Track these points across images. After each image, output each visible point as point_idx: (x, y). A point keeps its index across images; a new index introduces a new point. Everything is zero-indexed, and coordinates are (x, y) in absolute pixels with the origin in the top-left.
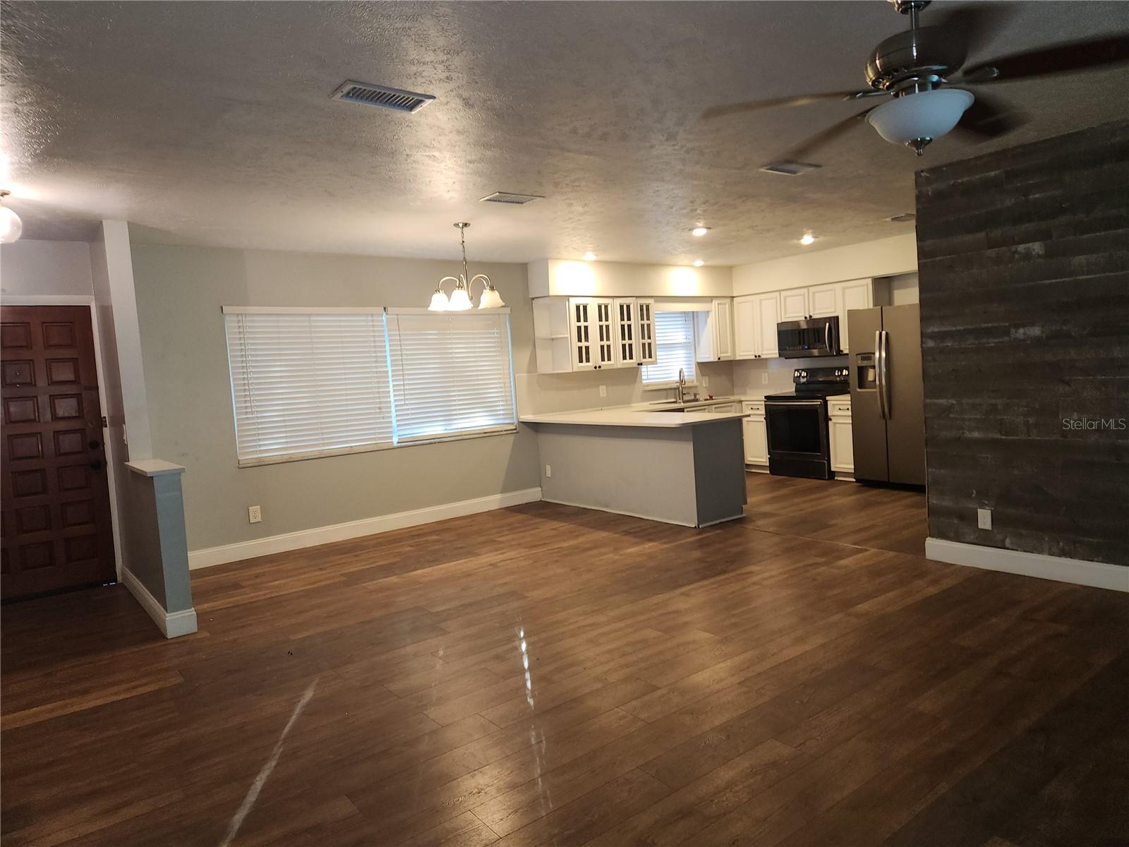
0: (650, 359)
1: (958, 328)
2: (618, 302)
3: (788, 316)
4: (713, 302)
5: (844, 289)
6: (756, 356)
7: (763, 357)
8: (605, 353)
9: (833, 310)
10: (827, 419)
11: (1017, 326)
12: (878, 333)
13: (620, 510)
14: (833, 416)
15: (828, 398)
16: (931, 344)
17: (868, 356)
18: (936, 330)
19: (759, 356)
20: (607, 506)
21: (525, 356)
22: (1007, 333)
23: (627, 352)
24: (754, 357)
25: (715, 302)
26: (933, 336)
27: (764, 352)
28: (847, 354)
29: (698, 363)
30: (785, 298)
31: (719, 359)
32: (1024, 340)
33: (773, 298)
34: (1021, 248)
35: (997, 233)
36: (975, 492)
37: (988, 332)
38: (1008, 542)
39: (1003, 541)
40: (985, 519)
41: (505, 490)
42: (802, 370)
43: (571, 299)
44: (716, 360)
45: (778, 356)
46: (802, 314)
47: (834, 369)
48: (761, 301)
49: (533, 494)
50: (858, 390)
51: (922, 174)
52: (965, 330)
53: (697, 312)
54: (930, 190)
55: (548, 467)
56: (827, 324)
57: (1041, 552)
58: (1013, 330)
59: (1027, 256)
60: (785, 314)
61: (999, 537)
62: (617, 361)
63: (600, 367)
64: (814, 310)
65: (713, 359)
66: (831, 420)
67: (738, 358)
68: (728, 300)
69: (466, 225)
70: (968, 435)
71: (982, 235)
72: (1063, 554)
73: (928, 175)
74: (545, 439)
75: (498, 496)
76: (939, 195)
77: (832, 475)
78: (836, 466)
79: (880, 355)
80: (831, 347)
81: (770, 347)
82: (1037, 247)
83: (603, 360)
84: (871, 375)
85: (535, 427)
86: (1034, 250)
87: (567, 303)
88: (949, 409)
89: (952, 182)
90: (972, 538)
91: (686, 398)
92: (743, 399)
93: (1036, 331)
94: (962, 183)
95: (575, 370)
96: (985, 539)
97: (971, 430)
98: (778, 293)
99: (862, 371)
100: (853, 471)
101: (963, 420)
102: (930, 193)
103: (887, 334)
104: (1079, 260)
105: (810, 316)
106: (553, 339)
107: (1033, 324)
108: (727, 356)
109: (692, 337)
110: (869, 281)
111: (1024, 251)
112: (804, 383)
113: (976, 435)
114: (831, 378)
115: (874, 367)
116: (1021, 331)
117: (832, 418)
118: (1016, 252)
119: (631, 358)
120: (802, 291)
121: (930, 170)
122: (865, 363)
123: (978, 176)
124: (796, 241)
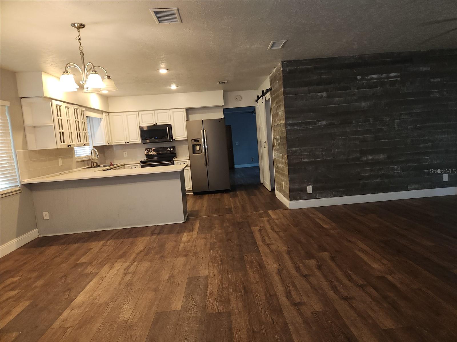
1: (299, 122)
2: (72, 107)
3: (143, 123)
4: (103, 114)
6: (126, 143)
7: (130, 143)
8: (70, 137)
9: (168, 121)
11: (319, 121)
12: (202, 130)
15: (174, 160)
16: (289, 128)
17: (197, 140)
18: (291, 122)
19: (128, 143)
21: (20, 138)
22: (316, 123)
23: (79, 137)
24: (125, 143)
26: (290, 125)
31: (109, 144)
32: (321, 126)
33: (135, 114)
34: (320, 94)
35: (311, 88)
36: (306, 181)
37: (309, 123)
38: (317, 197)
39: (316, 196)
40: (310, 190)
41: (18, 235)
42: (149, 149)
43: (53, 101)
44: (107, 144)
45: (140, 142)
46: (152, 123)
48: (127, 115)
49: (33, 234)
50: (193, 154)
51: (285, 62)
52: (301, 122)
54: (287, 69)
55: (45, 214)
56: (168, 127)
58: (317, 122)
59: (321, 97)
61: (315, 195)
62: (76, 143)
63: (70, 146)
64: (158, 121)
65: (105, 144)
67: (114, 144)
68: (108, 114)
69: (82, 26)
71: (306, 88)
72: (334, 196)
73: (287, 63)
75: (15, 240)
76: (291, 72)
79: (204, 140)
80: (170, 137)
81: (136, 138)
82: (324, 94)
83: (70, 141)
84: (198, 148)
85: (30, 187)
86: (324, 95)
87: (51, 103)
88: (296, 152)
89: (296, 67)
90: (305, 197)
92: (125, 163)
93: (324, 123)
94: (299, 68)
95: (59, 147)
96: (310, 197)
97: (304, 159)
98: (137, 112)
99: (194, 147)
100: (192, 190)
101: (302, 155)
102: (287, 70)
104: (336, 99)
105: (156, 124)
106: (34, 127)
107: (323, 120)
108: (110, 142)
110: (184, 110)
111: (320, 95)
113: (306, 160)
114: (165, 152)
115: (200, 145)
116: (320, 123)
118: (318, 95)
119: (80, 141)
120: (153, 112)
121: (287, 61)
122: (196, 143)
123: (305, 67)
124: (168, 87)
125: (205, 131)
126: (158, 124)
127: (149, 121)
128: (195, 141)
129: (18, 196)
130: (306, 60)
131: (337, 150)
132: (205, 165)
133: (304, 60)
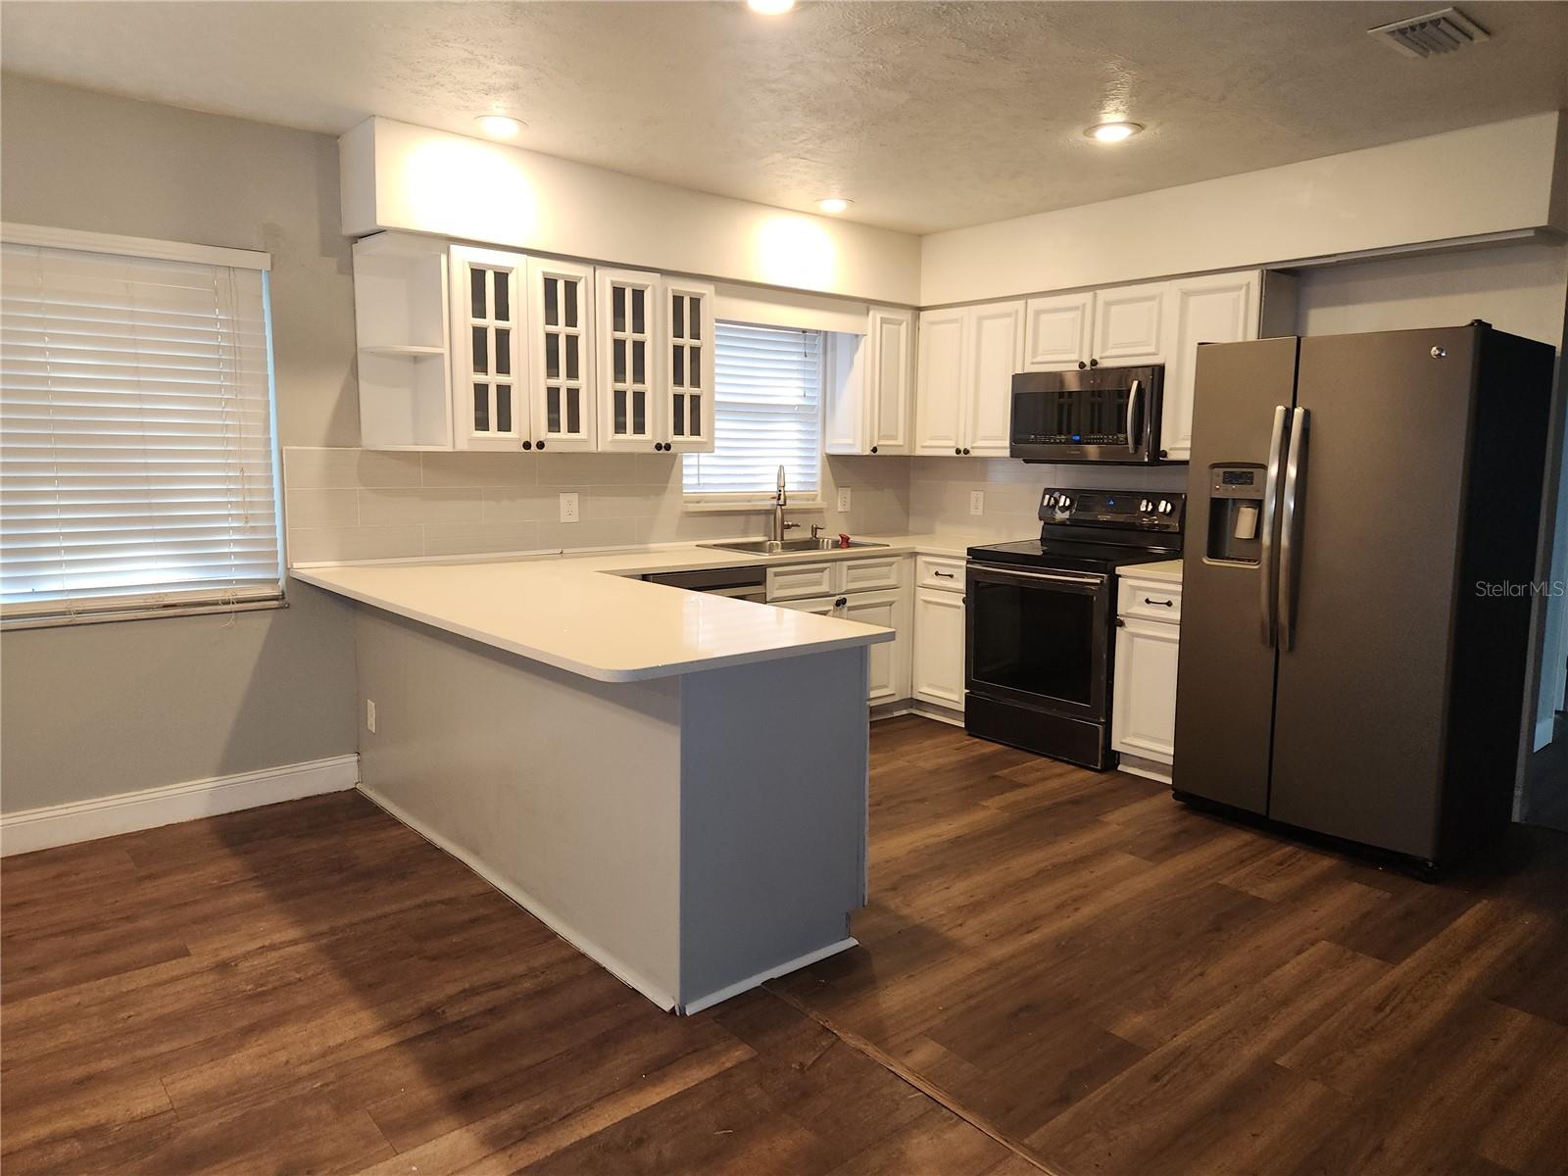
0: (695, 438)
2: (607, 279)
3: (1038, 358)
4: (871, 313)
5: (1186, 294)
6: (958, 451)
7: (974, 453)
8: (563, 408)
9: (1151, 349)
10: (1113, 622)
12: (1280, 409)
14: (1128, 616)
15: (1119, 570)
17: (1244, 473)
19: (966, 452)
23: (629, 411)
24: (953, 453)
25: (876, 316)
27: (979, 443)
28: (1185, 463)
29: (826, 454)
30: (1038, 313)
31: (875, 450)
33: (1008, 315)
41: (225, 768)
42: (1062, 492)
43: (455, 249)
44: (868, 452)
45: (1007, 453)
46: (1075, 357)
47: (1135, 496)
48: (980, 319)
49: (334, 774)
50: (1206, 561)
53: (834, 333)
55: (371, 705)
56: (1135, 383)
60: (1035, 353)
62: (597, 432)
63: (541, 445)
64: (1104, 347)
65: (860, 448)
66: (1122, 624)
67: (919, 452)
68: (906, 316)
75: (208, 783)
77: (1112, 759)
78: (1127, 740)
79: (1278, 471)
80: (1138, 440)
81: (993, 431)
83: (554, 425)
84: (1244, 525)
87: (444, 259)
91: (791, 535)
92: (919, 549)
95: (463, 446)
98: (1023, 302)
99: (1220, 512)
100: (1170, 761)
103: (1307, 414)
105: (1094, 363)
108: (895, 444)
109: (818, 394)
110: (1254, 277)
112: (1062, 524)
114: (1127, 518)
115: (1258, 505)
117: (1126, 621)
119: (639, 428)
120: (1087, 297)
122: (1232, 491)
125: (1297, 415)
126: (1104, 364)
127: (1059, 347)
128: (1230, 479)
129: (262, 624)
132: (1264, 637)
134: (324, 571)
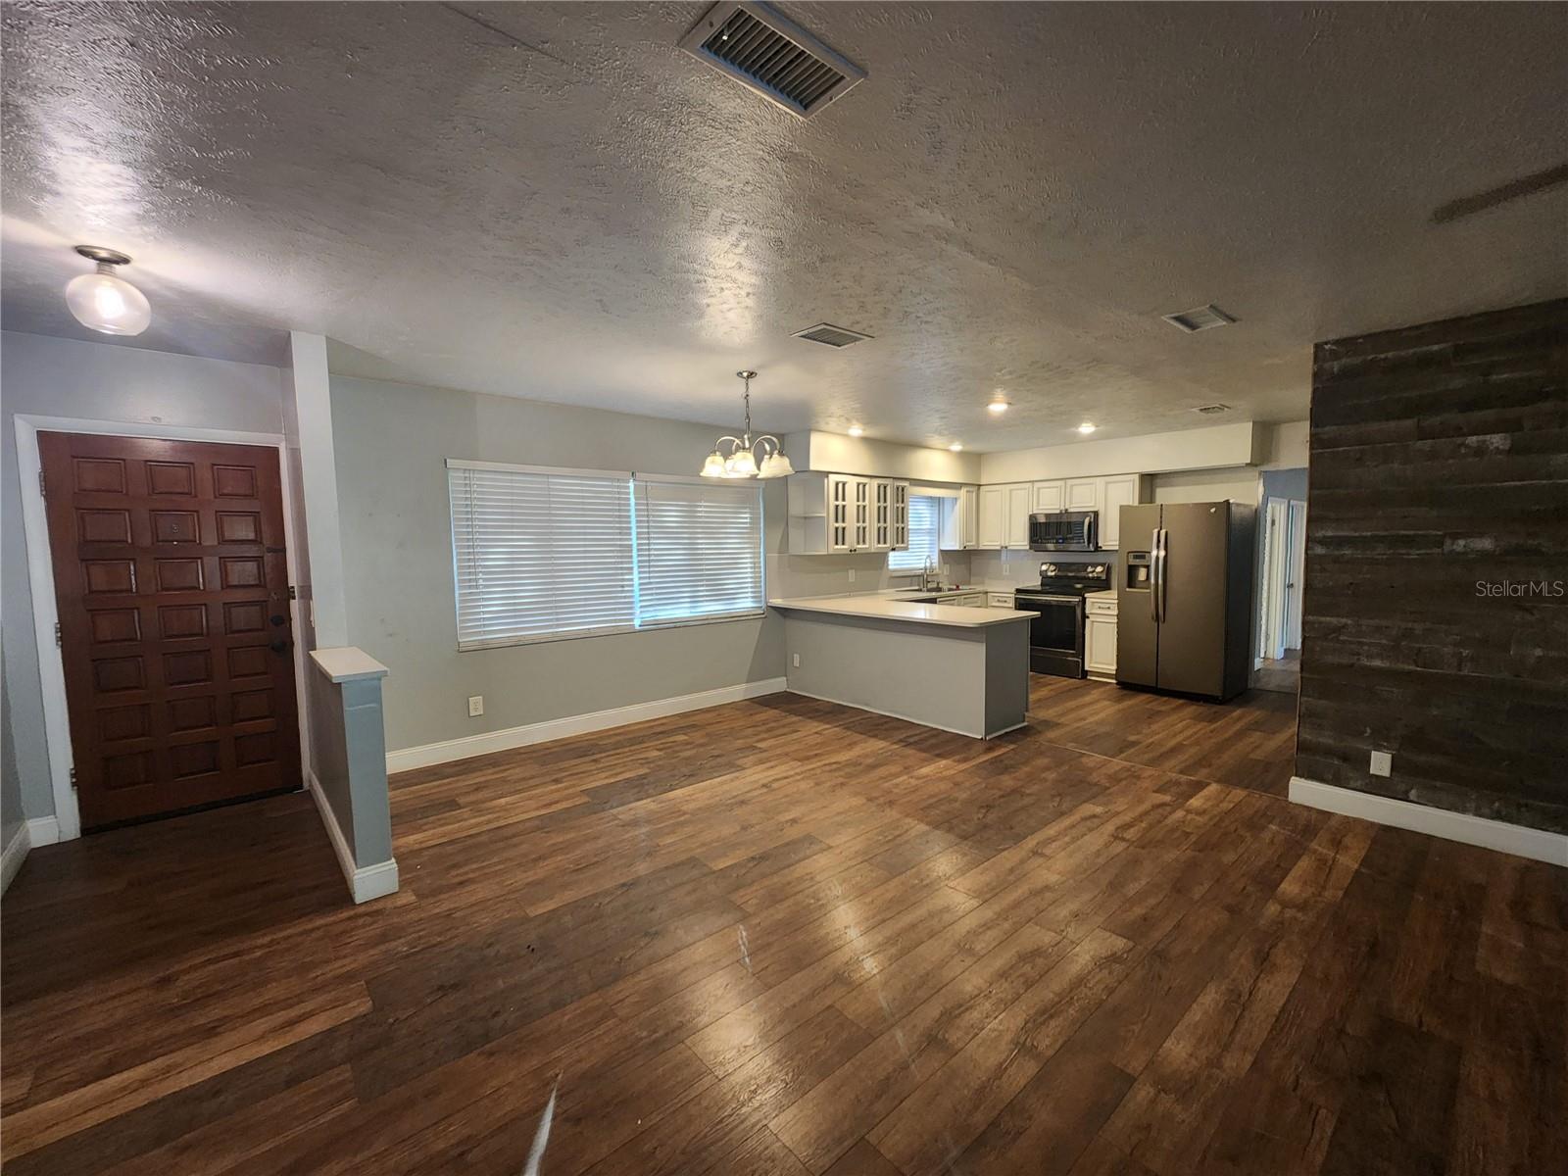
0: (902, 545)
1: (1364, 534)
2: (875, 483)
3: (1041, 507)
4: (962, 489)
5: (1107, 483)
6: (1002, 547)
7: (1009, 548)
8: (861, 535)
9: (1092, 504)
10: (1084, 617)
11: (1455, 537)
12: (1156, 531)
13: (885, 711)
14: (1091, 614)
15: (1086, 595)
16: (1319, 550)
17: (1142, 555)
18: (1330, 533)
19: (1005, 547)
20: (867, 705)
21: (777, 536)
22: (1441, 544)
23: (882, 535)
25: (964, 490)
26: (1323, 542)
27: (1012, 544)
28: (1117, 551)
29: (942, 551)
30: (1039, 489)
31: (965, 547)
32: (1463, 553)
33: (1025, 489)
34: (1472, 440)
35: (1435, 420)
36: (1369, 731)
37: (1409, 541)
38: (1413, 794)
39: (1407, 792)
40: (1380, 763)
41: (751, 678)
42: (1051, 564)
43: (830, 476)
44: (961, 549)
45: (1028, 547)
46: (1058, 507)
47: (1086, 565)
48: (1011, 491)
49: (777, 685)
50: (1128, 589)
51: (1327, 347)
52: (1372, 537)
53: (943, 498)
54: (1336, 366)
55: (797, 657)
56: (1086, 518)
57: (1464, 811)
58: (1448, 542)
59: (1480, 451)
60: (1039, 506)
61: (1402, 787)
62: (872, 545)
63: (854, 550)
64: (1071, 503)
65: (956, 547)
66: (1088, 617)
67: (981, 548)
68: (975, 488)
69: (751, 375)
70: (1365, 662)
71: (1409, 423)
72: (1497, 816)
73: (1334, 347)
74: (795, 626)
75: (744, 686)
76: (1347, 373)
77: (1085, 674)
78: (1092, 665)
79: (1157, 553)
80: (1089, 543)
81: (1020, 538)
82: (1497, 440)
83: (858, 543)
84: (1142, 574)
85: (784, 612)
86: (1492, 443)
87: (826, 481)
88: (1339, 629)
89: (1370, 358)
90: (1359, 783)
91: (930, 586)
92: (989, 590)
93: (1486, 544)
94: (1386, 358)
95: (831, 552)
96: (1381, 788)
97: (1370, 657)
98: (1031, 485)
99: (1132, 571)
100: (1114, 672)
101: (1361, 644)
102: (1335, 369)
103: (1167, 533)
105: (1066, 510)
106: (805, 518)
107: (1481, 535)
108: (972, 545)
109: (936, 523)
110: (1137, 477)
111: (1475, 445)
112: (1051, 577)
113: (1377, 663)
114: (1083, 574)
115: (1148, 567)
116: (1462, 542)
117: (1090, 616)
118: (1463, 444)
119: (885, 543)
120: (1059, 483)
121: (1337, 342)
122: (1137, 562)
123: (1411, 351)
124: (1073, 429)
125: (1163, 532)
126: (1070, 510)
127: (1049, 503)
128: (1136, 557)
129: (759, 624)
130: (1418, 327)
131: (1538, 652)
132: (1153, 618)
133: (1410, 328)
134: (778, 602)
